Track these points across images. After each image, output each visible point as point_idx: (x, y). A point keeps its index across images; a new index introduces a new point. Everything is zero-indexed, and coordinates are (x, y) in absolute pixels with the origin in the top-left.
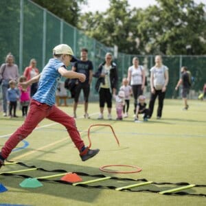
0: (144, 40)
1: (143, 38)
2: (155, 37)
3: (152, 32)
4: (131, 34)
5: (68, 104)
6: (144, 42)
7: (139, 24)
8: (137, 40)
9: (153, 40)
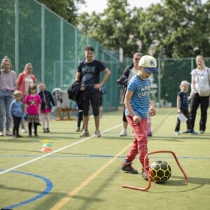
0: (147, 42)
1: (145, 41)
2: (159, 39)
3: (156, 34)
4: (131, 36)
5: (71, 117)
6: (147, 45)
7: (141, 24)
8: (139, 43)
9: (157, 42)
